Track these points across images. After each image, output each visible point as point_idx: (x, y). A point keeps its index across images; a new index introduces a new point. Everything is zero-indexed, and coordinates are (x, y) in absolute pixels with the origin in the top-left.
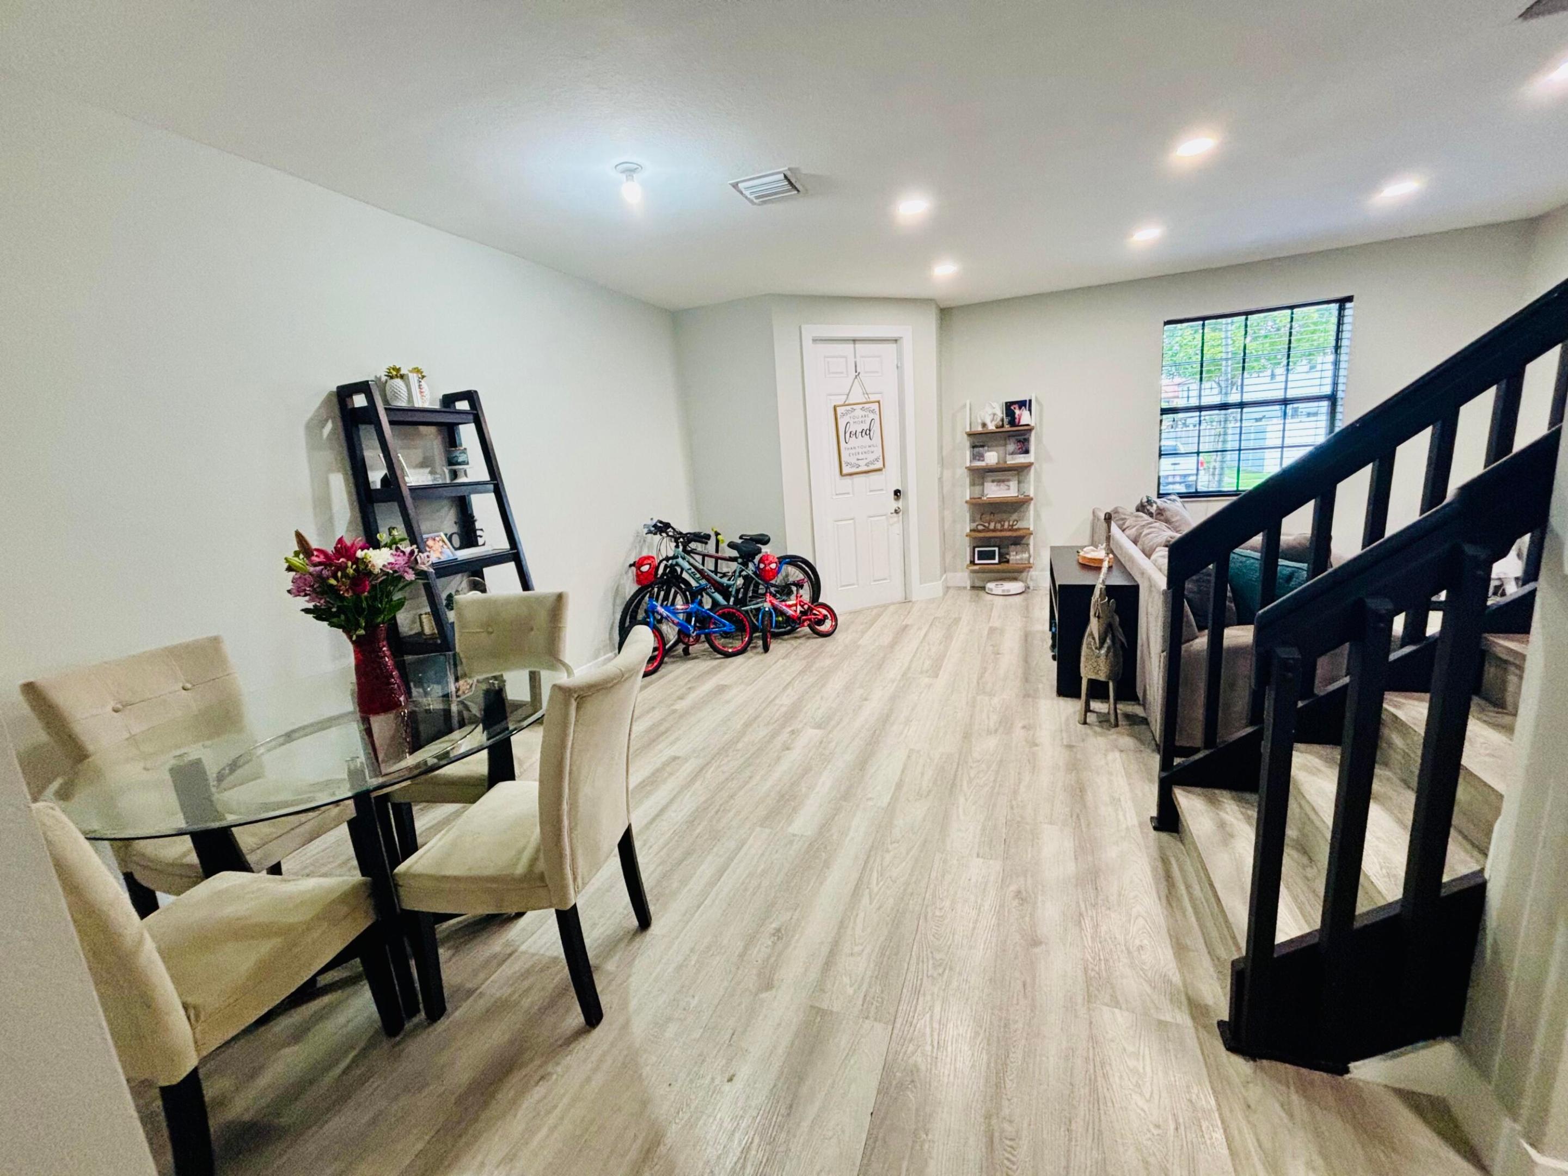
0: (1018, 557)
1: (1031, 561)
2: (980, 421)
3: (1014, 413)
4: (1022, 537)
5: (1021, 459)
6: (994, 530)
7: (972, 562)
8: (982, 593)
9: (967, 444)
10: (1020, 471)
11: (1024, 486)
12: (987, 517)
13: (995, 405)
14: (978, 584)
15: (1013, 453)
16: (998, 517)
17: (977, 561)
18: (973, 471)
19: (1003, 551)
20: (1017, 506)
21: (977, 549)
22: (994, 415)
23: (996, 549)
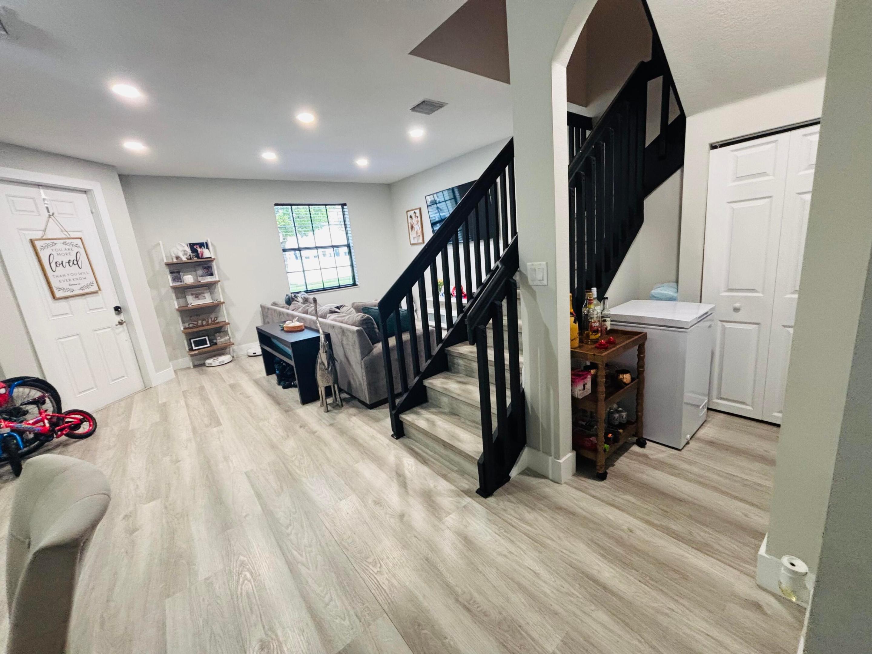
0: (223, 340)
1: (231, 340)
2: (174, 255)
3: (197, 251)
4: (222, 327)
5: (209, 279)
6: (202, 325)
7: (191, 349)
8: (204, 368)
9: (167, 271)
10: (210, 286)
11: (216, 296)
12: (194, 318)
13: (184, 245)
14: (197, 363)
15: (202, 276)
16: (202, 317)
17: (194, 348)
18: (175, 288)
19: (211, 338)
20: (214, 308)
21: (192, 341)
22: (185, 251)
23: (207, 338)
